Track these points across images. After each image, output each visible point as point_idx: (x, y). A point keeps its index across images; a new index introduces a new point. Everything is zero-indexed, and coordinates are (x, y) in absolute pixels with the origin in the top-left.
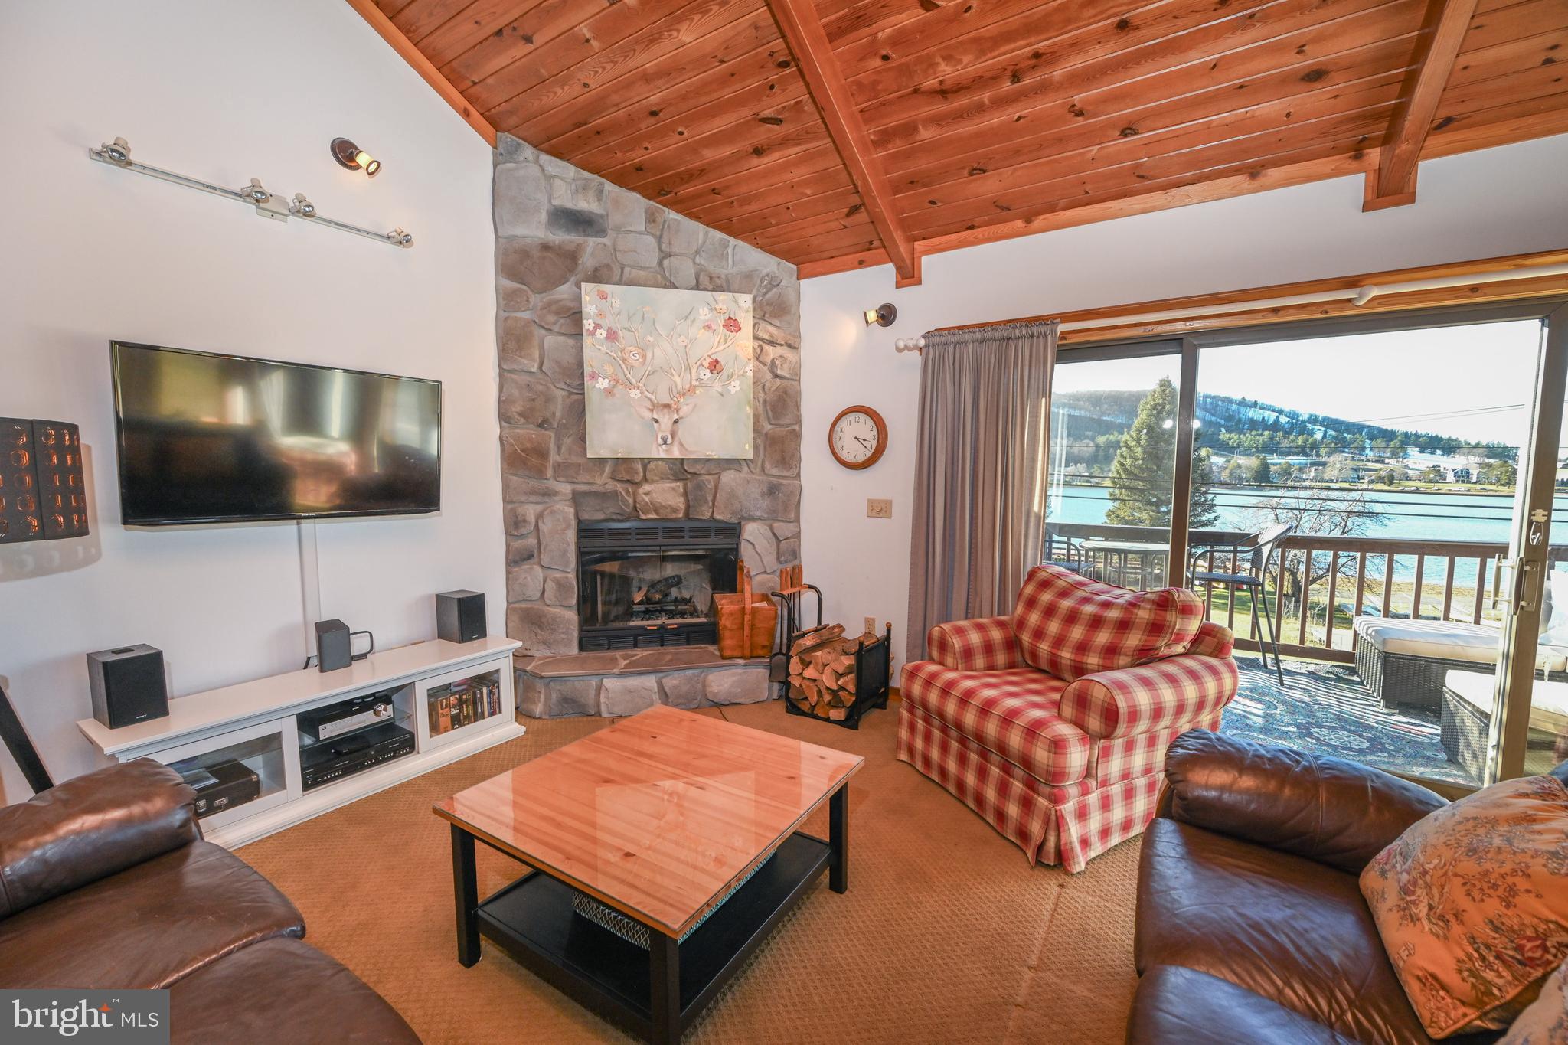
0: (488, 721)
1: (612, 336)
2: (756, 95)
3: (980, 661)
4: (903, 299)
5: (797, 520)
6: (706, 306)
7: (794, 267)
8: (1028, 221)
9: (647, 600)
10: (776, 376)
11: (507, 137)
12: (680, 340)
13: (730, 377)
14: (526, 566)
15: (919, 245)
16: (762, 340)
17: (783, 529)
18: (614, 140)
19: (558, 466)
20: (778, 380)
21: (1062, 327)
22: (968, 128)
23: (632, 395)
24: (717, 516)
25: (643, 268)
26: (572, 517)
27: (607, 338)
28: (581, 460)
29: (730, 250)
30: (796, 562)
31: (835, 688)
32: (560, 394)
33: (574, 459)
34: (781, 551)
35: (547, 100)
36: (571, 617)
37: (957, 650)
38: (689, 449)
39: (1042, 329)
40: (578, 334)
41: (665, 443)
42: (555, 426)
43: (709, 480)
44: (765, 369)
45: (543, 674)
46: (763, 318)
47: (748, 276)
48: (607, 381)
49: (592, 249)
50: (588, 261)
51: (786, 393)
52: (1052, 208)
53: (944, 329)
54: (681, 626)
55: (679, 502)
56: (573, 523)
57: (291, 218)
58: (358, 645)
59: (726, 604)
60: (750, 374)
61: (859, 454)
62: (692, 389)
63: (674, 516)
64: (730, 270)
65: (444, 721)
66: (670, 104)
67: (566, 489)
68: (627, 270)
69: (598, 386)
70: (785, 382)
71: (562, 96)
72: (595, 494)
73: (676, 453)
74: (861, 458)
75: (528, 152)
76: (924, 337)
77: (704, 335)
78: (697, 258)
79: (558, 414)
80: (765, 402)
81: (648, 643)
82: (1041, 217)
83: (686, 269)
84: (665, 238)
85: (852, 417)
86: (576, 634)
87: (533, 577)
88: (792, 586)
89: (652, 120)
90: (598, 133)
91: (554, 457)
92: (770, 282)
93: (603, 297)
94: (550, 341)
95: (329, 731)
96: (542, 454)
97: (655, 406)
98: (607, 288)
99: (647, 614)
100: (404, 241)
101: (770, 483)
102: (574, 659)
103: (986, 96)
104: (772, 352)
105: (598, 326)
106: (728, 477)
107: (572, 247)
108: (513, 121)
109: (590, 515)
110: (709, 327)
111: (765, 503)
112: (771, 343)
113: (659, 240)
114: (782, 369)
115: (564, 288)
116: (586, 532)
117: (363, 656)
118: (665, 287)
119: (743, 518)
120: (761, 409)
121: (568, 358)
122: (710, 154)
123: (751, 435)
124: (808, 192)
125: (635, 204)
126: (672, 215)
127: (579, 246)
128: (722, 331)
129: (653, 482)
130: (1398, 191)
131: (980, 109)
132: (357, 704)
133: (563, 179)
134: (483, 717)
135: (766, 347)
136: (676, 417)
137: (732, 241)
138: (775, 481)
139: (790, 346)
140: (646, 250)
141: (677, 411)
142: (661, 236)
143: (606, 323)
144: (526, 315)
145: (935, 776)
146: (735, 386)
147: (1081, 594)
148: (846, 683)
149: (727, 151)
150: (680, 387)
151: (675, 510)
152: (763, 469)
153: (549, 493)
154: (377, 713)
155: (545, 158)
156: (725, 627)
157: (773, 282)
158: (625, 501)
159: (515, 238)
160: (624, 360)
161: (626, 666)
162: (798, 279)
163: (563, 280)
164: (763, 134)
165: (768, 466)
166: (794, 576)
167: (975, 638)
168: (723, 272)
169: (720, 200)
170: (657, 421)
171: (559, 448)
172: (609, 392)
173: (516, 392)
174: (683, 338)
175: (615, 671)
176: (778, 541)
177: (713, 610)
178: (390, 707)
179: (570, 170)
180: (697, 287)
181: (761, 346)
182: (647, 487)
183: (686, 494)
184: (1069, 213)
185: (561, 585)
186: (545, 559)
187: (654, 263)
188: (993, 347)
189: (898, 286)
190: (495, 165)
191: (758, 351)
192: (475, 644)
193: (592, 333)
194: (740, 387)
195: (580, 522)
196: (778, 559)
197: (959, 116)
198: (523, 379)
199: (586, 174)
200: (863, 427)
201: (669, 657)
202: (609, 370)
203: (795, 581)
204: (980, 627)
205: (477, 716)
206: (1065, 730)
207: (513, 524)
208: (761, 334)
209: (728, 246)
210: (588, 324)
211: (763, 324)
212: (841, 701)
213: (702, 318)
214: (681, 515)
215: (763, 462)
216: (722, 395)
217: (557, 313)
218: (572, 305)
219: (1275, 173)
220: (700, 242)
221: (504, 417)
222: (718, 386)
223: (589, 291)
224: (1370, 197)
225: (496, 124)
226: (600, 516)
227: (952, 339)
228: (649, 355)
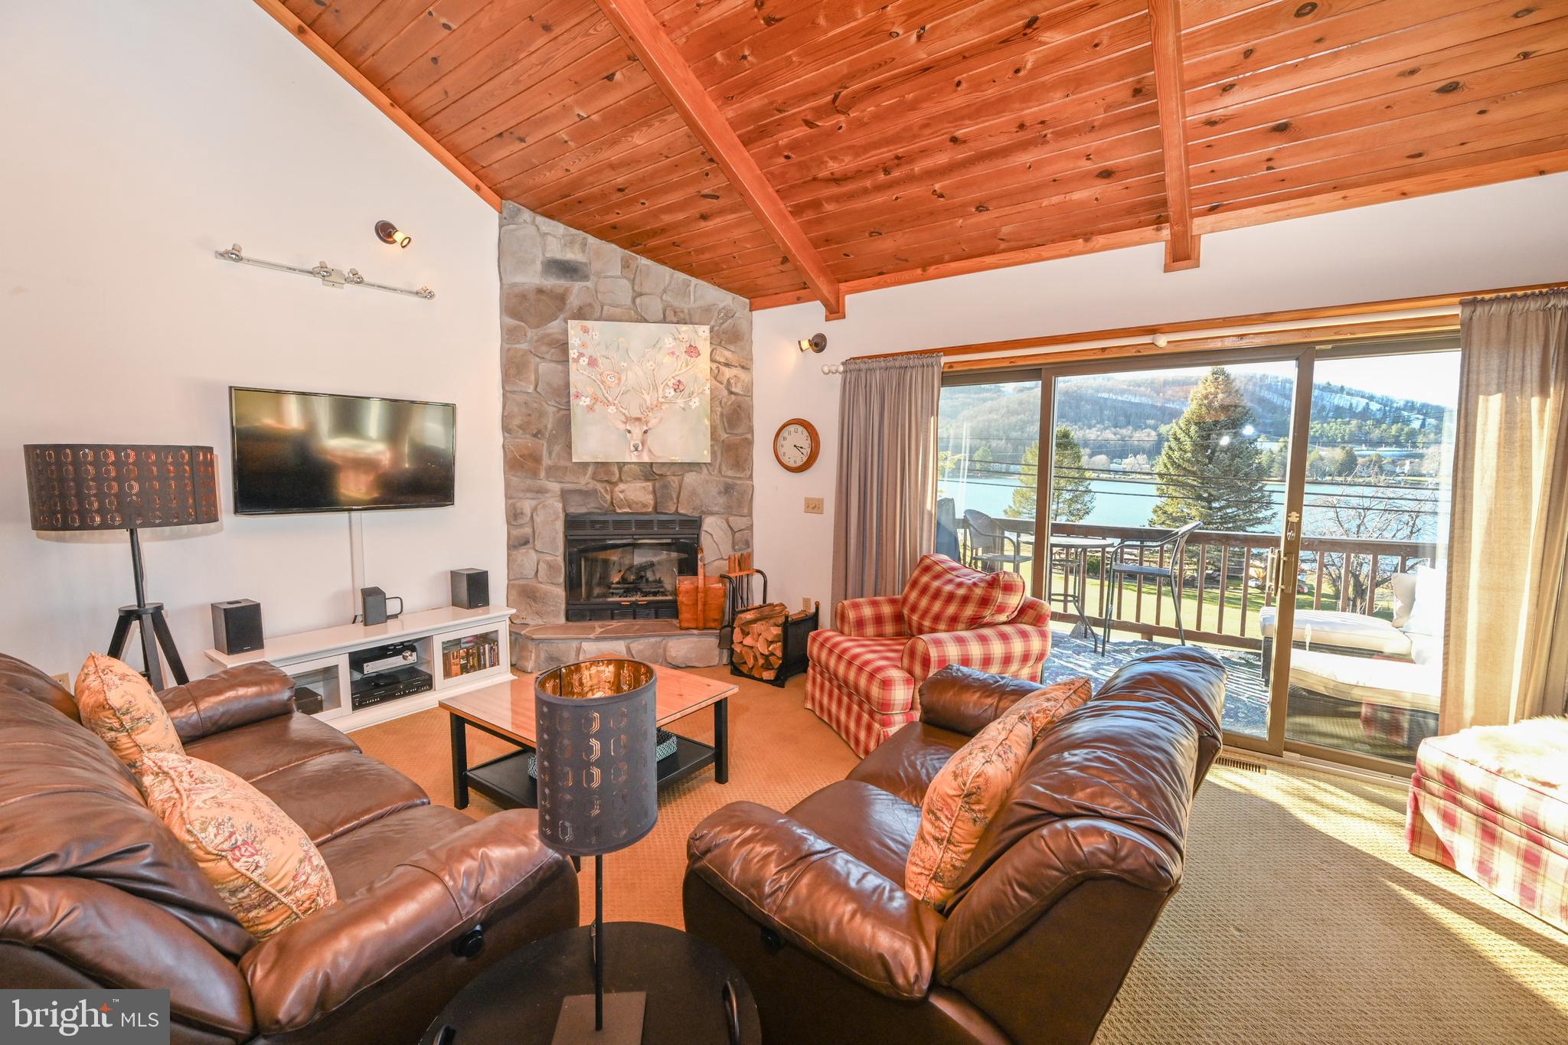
0: (489, 670)
1: (592, 362)
2: (695, 180)
3: (870, 630)
4: (832, 329)
5: (750, 515)
6: (671, 336)
7: (747, 301)
8: (924, 270)
9: (624, 580)
10: (731, 393)
11: (510, 205)
12: (648, 365)
13: (690, 395)
14: (523, 550)
15: (843, 286)
16: (719, 363)
17: (738, 522)
18: (592, 208)
19: (549, 469)
20: (733, 396)
21: (944, 360)
22: (860, 204)
23: (609, 410)
24: (681, 511)
25: (617, 306)
26: (561, 511)
27: (589, 364)
28: (568, 464)
29: (692, 288)
30: (749, 550)
31: (767, 653)
32: (551, 410)
33: (563, 463)
34: (736, 541)
35: (539, 180)
36: (559, 593)
37: (851, 620)
38: (657, 454)
39: (930, 360)
40: (565, 361)
41: (636, 450)
42: (547, 436)
43: (674, 481)
44: (722, 387)
45: (534, 636)
46: (720, 344)
47: (707, 310)
48: (588, 399)
49: (577, 291)
50: (574, 301)
51: (739, 407)
52: (939, 261)
53: (858, 358)
54: (650, 603)
55: (649, 499)
56: (562, 516)
57: (345, 285)
58: (392, 607)
59: (685, 583)
60: (708, 392)
61: (796, 458)
62: (659, 405)
63: (644, 510)
64: (692, 305)
65: (455, 668)
66: (632, 184)
67: (555, 487)
68: (606, 308)
69: (581, 403)
70: (739, 398)
71: (550, 177)
72: (580, 492)
73: (646, 459)
74: (799, 463)
75: (527, 215)
76: (843, 364)
77: (667, 360)
78: (664, 297)
79: (550, 426)
80: (722, 415)
81: (623, 616)
82: (934, 267)
83: (655, 306)
84: (637, 281)
85: (792, 428)
86: (563, 607)
87: (528, 559)
88: (740, 570)
89: (620, 194)
90: (580, 202)
91: (546, 461)
92: (726, 314)
93: (586, 331)
94: (544, 367)
95: (372, 668)
96: (536, 459)
97: (628, 420)
98: (589, 324)
99: (627, 592)
100: (429, 295)
101: (725, 483)
102: (561, 627)
103: (868, 183)
104: (728, 373)
105: (581, 355)
106: (690, 478)
107: (561, 290)
108: (514, 193)
109: (578, 509)
110: (673, 353)
111: (722, 500)
112: (727, 365)
113: (633, 282)
114: (736, 387)
115: (555, 323)
116: (572, 523)
117: (395, 616)
118: (637, 321)
119: (703, 512)
120: (718, 421)
121: (557, 381)
122: (667, 218)
123: (709, 443)
124: (749, 246)
125: (613, 252)
126: (644, 261)
127: (567, 290)
128: (684, 357)
129: (627, 482)
130: (1187, 258)
131: (865, 191)
132: (390, 650)
133: (554, 236)
134: (485, 667)
135: (722, 368)
136: (645, 428)
137: (694, 281)
138: (730, 481)
139: (743, 367)
140: (622, 290)
141: (647, 423)
142: (634, 279)
143: (588, 352)
144: (524, 346)
145: (826, 719)
146: (695, 403)
147: (949, 576)
148: (775, 649)
149: (681, 216)
150: (649, 403)
151: (645, 506)
152: (720, 472)
153: (541, 491)
154: (405, 658)
155: (540, 219)
156: (682, 602)
157: (728, 314)
158: (603, 497)
159: (515, 285)
160: (603, 382)
161: (602, 633)
162: (751, 311)
163: (554, 318)
164: (706, 205)
165: (724, 468)
166: (744, 562)
167: (867, 612)
168: (685, 307)
169: (681, 250)
170: (629, 432)
171: (550, 453)
172: (591, 408)
173: (516, 409)
174: (651, 363)
175: (591, 636)
176: (734, 532)
177: (675, 593)
178: (414, 654)
179: (560, 228)
180: (664, 320)
181: (718, 367)
182: (622, 486)
183: (654, 492)
184: (954, 265)
185: (551, 567)
186: (539, 545)
187: (629, 301)
188: (894, 373)
189: (827, 319)
190: (501, 227)
191: (716, 372)
192: (480, 610)
193: (576, 361)
194: (699, 403)
195: (567, 515)
196: (733, 547)
197: (851, 196)
198: (520, 398)
199: (573, 231)
200: (800, 437)
201: (637, 627)
202: (590, 390)
203: (743, 566)
204: (874, 604)
205: (480, 666)
206: (896, 674)
207: (513, 516)
208: (718, 358)
209: (689, 286)
210: (573, 354)
211: (720, 350)
212: (771, 664)
213: (668, 346)
214: (650, 510)
215: (720, 465)
216: (684, 409)
217: (550, 344)
218: (561, 337)
219: (1101, 240)
220: (667, 282)
221: (506, 429)
222: (680, 402)
223: (573, 327)
224: (1168, 262)
225: (501, 194)
226: (584, 510)
227: (863, 366)
228: (623, 378)
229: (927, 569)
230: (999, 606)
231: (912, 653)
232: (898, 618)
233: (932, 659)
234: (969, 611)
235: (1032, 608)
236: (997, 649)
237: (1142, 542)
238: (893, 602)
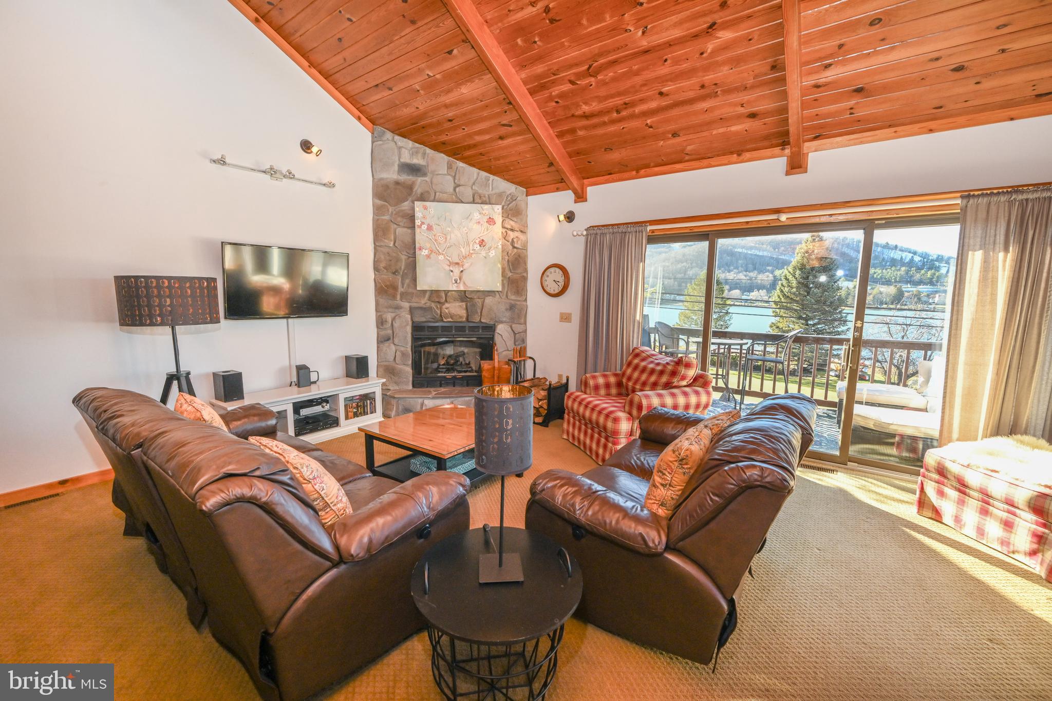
0: (370, 416)
1: (430, 228)
2: (498, 115)
3: (603, 392)
4: (578, 208)
5: (525, 323)
6: (478, 212)
7: (525, 190)
8: (637, 172)
9: (447, 363)
10: (514, 247)
11: (379, 129)
12: (464, 230)
13: (490, 249)
14: (387, 344)
15: (586, 181)
16: (507, 229)
17: (518, 328)
18: (431, 131)
19: (402, 294)
20: (515, 249)
21: (649, 228)
22: (600, 131)
23: (440, 258)
24: (483, 321)
25: (445, 193)
26: (410, 320)
27: (427, 229)
28: (414, 291)
29: (490, 182)
30: (525, 345)
31: (538, 406)
32: (403, 257)
33: (411, 290)
34: (516, 338)
35: (398, 113)
36: (408, 370)
37: (591, 386)
38: (469, 286)
39: (641, 228)
40: (413, 227)
41: (456, 282)
42: (401, 273)
43: (479, 302)
44: (509, 243)
45: (396, 396)
46: (508, 217)
47: (500, 195)
48: (427, 251)
49: (420, 183)
50: (418, 189)
51: (519, 256)
52: (647, 166)
53: (596, 226)
54: (463, 377)
55: (463, 313)
56: (410, 323)
57: (284, 180)
58: (313, 377)
59: (486, 365)
60: (500, 247)
61: (554, 288)
62: (470, 255)
63: (461, 320)
64: (490, 192)
65: (351, 414)
66: (457, 117)
67: (406, 305)
68: (437, 194)
69: (423, 253)
70: (519, 250)
71: (406, 111)
72: (421, 308)
73: (462, 288)
74: (557, 291)
75: (389, 135)
76: (586, 230)
77: (476, 227)
78: (473, 188)
79: (403, 268)
80: (508, 261)
81: (447, 384)
82: (643, 170)
83: (467, 193)
84: (457, 177)
85: (552, 270)
86: (411, 379)
87: (390, 350)
88: (520, 357)
89: (449, 123)
90: (423, 128)
91: (400, 289)
92: (512, 198)
93: (425, 208)
94: (400, 231)
95: (305, 412)
96: (395, 288)
97: (451, 264)
98: (427, 204)
99: (448, 370)
100: (331, 185)
101: (511, 303)
102: (410, 391)
103: (606, 119)
104: (512, 235)
105: (423, 223)
106: (489, 300)
107: (410, 183)
108: (382, 121)
109: (420, 319)
110: (479, 223)
111: (508, 314)
112: (512, 230)
113: (454, 178)
114: (517, 244)
115: (406, 203)
116: (417, 328)
117: (315, 382)
118: (457, 202)
119: (496, 321)
120: (506, 265)
121: (408, 239)
122: (478, 138)
123: (501, 278)
124: (528, 156)
125: (442, 159)
126: (461, 164)
127: (414, 183)
128: (486, 225)
129: (450, 303)
130: (800, 167)
131: (604, 124)
132: (315, 402)
133: (406, 149)
134: (367, 414)
135: (509, 232)
136: (462, 269)
137: (492, 177)
138: (513, 302)
139: (522, 232)
140: (448, 184)
141: (463, 266)
142: (455, 176)
143: (427, 221)
144: (386, 217)
145: (576, 443)
146: (492, 253)
147: (651, 360)
148: (543, 404)
149: (487, 137)
150: (464, 254)
151: (461, 317)
152: (507, 296)
153: (398, 308)
154: (323, 407)
155: (397, 138)
156: (485, 376)
157: (513, 198)
158: (435, 312)
159: (381, 179)
160: (436, 240)
161: (435, 394)
162: (527, 196)
163: (405, 200)
164: (503, 131)
165: (509, 294)
166: (522, 352)
167: (601, 381)
168: (487, 194)
169: (485, 158)
170: (452, 271)
171: (403, 284)
172: (428, 257)
173: (382, 257)
174: (465, 228)
175: (430, 396)
176: (515, 334)
177: (480, 370)
178: (328, 405)
179: (410, 144)
180: (474, 202)
181: (506, 232)
182: (447, 305)
183: (467, 309)
184: (656, 169)
185: (404, 354)
186: (396, 341)
187: (451, 190)
188: (618, 237)
189: (576, 202)
190: (373, 142)
191: (505, 234)
192: (363, 380)
193: (420, 227)
194: (495, 253)
195: (413, 322)
196: (515, 345)
197: (595, 126)
198: (385, 250)
199: (417, 145)
200: (557, 275)
201: (457, 391)
202: (428, 245)
203: (522, 354)
204: (605, 376)
205: (365, 413)
207: (380, 322)
208: (506, 226)
209: (489, 180)
210: (418, 222)
211: (507, 220)
212: (540, 413)
213: (476, 218)
214: (464, 319)
215: (507, 292)
216: (485, 257)
217: (402, 217)
218: (409, 212)
219: (747, 155)
220: (475, 178)
221: (376, 269)
222: (483, 253)
223: (418, 206)
224: (788, 169)
225: (373, 122)
226: (423, 319)
227: (599, 232)
228: (448, 238)
229: (637, 355)
230: (682, 376)
231: (631, 403)
232: (619, 384)
233: (644, 406)
234: (664, 379)
235: (701, 378)
236: (681, 400)
237: (765, 342)
238: (616, 375)
